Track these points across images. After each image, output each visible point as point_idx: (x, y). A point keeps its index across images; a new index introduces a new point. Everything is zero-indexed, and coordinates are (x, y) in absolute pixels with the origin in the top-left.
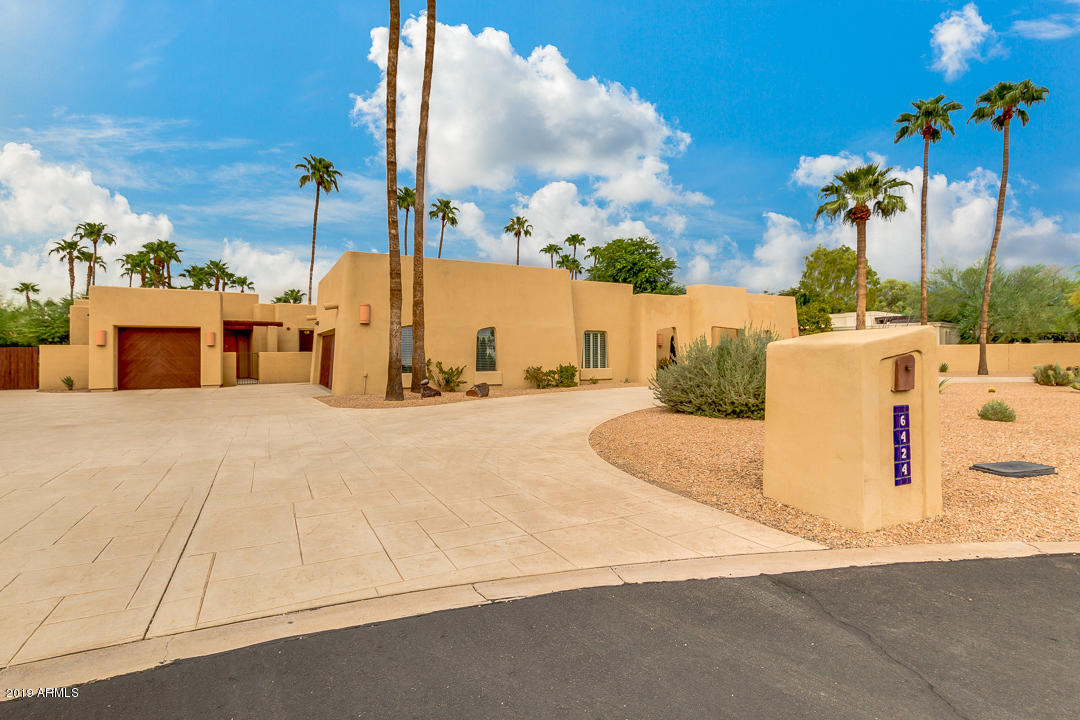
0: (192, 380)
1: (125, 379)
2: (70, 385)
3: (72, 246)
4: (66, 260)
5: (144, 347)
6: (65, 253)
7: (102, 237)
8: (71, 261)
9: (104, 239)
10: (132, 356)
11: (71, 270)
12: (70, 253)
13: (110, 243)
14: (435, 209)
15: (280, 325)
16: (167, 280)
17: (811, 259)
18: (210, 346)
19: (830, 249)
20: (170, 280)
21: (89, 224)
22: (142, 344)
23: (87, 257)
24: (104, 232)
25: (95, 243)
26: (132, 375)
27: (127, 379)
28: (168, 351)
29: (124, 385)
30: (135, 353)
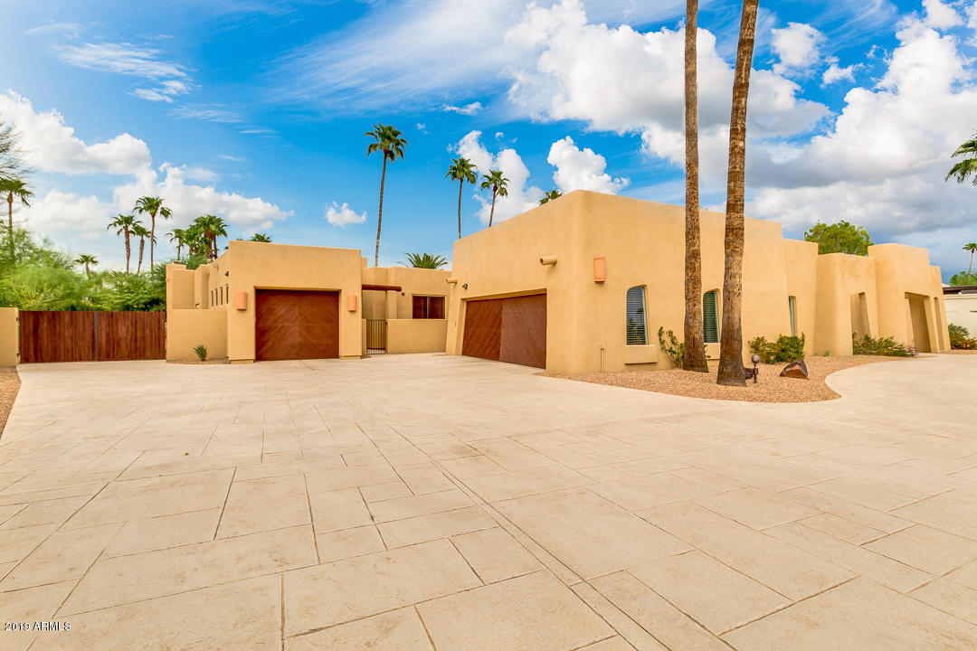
0: (329, 350)
1: (264, 350)
2: (202, 354)
3: (128, 220)
4: (123, 234)
5: (283, 311)
6: (121, 227)
7: (159, 210)
8: (127, 233)
9: (162, 213)
10: (270, 322)
11: (128, 243)
12: (126, 228)
13: (166, 217)
14: (486, 180)
15: (398, 289)
16: (213, 253)
17: (811, 234)
18: (351, 311)
19: (828, 225)
20: (216, 252)
21: (148, 199)
22: (281, 309)
23: (141, 232)
24: (161, 206)
25: (153, 217)
26: (270, 343)
27: (265, 348)
28: (306, 317)
29: (261, 355)
30: (273, 318)
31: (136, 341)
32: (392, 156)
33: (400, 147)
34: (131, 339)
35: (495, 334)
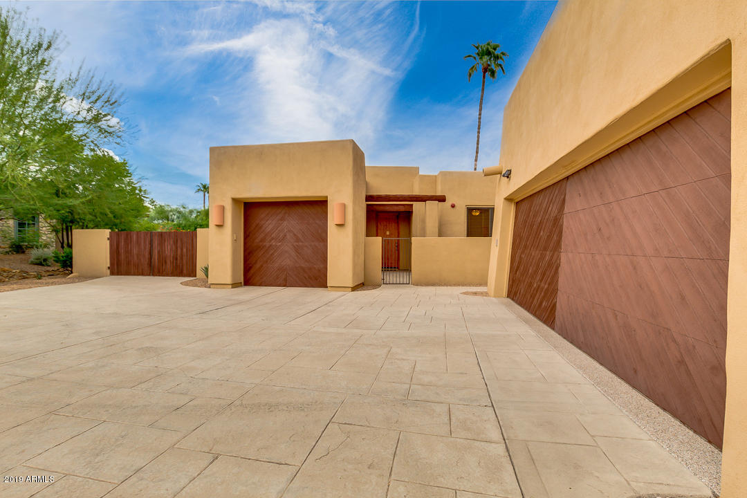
0: (316, 277)
10: (258, 240)
18: (341, 225)
22: (269, 223)
27: (252, 271)
28: (295, 235)
29: (249, 279)
30: (262, 235)
31: (177, 259)
32: (493, 73)
33: (499, 61)
34: (173, 257)
35: (550, 265)
